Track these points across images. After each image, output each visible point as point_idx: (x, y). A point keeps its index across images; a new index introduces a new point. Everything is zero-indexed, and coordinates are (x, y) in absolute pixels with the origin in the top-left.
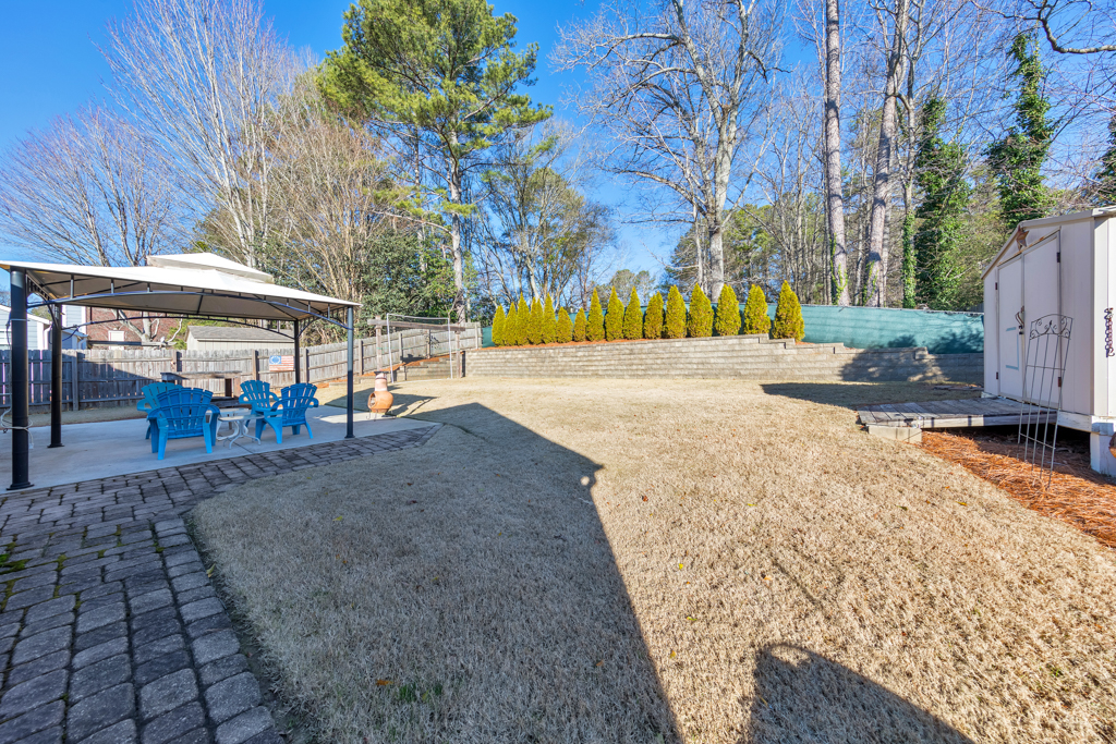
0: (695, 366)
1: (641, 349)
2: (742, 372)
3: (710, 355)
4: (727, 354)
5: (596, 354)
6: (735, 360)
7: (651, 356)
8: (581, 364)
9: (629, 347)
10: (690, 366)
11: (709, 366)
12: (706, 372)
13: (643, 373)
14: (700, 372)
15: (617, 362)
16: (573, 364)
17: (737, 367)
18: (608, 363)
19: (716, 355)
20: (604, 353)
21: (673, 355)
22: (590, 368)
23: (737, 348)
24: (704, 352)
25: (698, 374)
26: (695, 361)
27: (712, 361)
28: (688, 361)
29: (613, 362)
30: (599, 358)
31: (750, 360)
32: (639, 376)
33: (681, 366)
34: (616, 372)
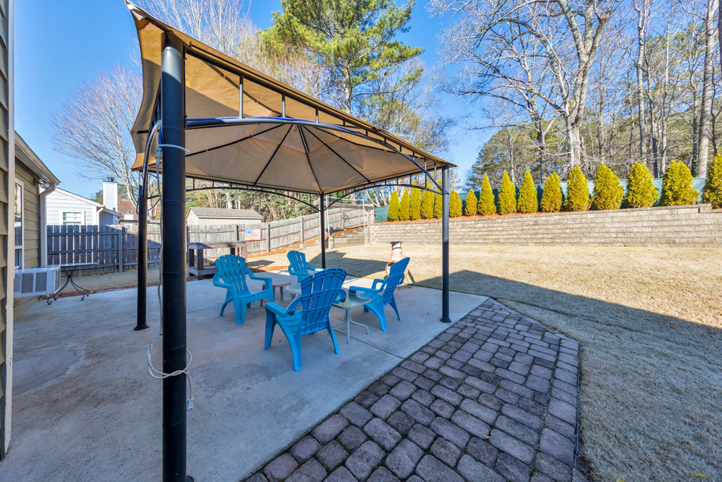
0: (614, 235)
1: (547, 221)
2: (677, 240)
3: (632, 225)
4: (655, 224)
5: (495, 225)
6: (667, 229)
7: (558, 226)
8: (480, 233)
9: (533, 219)
10: (607, 235)
11: (632, 235)
12: (628, 239)
13: (549, 241)
14: (620, 240)
15: (519, 232)
16: (472, 234)
17: (669, 235)
18: (510, 232)
19: (640, 224)
20: (505, 225)
21: (586, 226)
22: (491, 237)
23: (668, 218)
24: (625, 222)
25: (619, 242)
26: (612, 230)
27: (635, 230)
28: (604, 230)
29: (515, 232)
30: (500, 229)
31: (686, 229)
32: (544, 244)
33: (596, 235)
34: (520, 241)
